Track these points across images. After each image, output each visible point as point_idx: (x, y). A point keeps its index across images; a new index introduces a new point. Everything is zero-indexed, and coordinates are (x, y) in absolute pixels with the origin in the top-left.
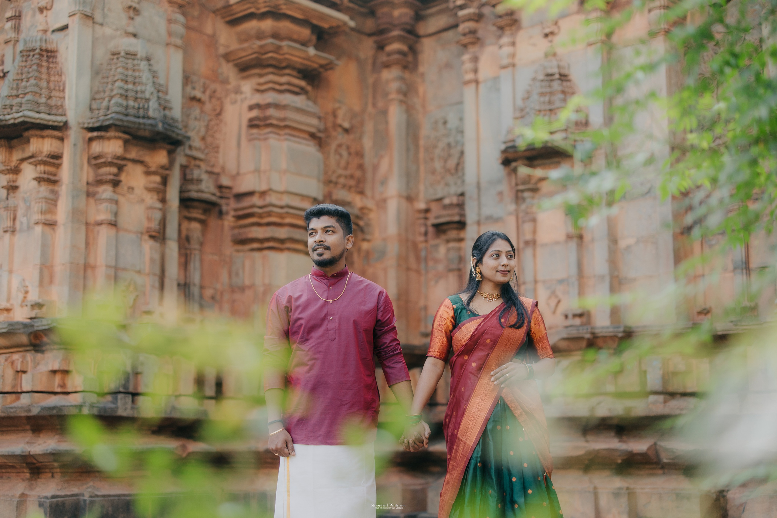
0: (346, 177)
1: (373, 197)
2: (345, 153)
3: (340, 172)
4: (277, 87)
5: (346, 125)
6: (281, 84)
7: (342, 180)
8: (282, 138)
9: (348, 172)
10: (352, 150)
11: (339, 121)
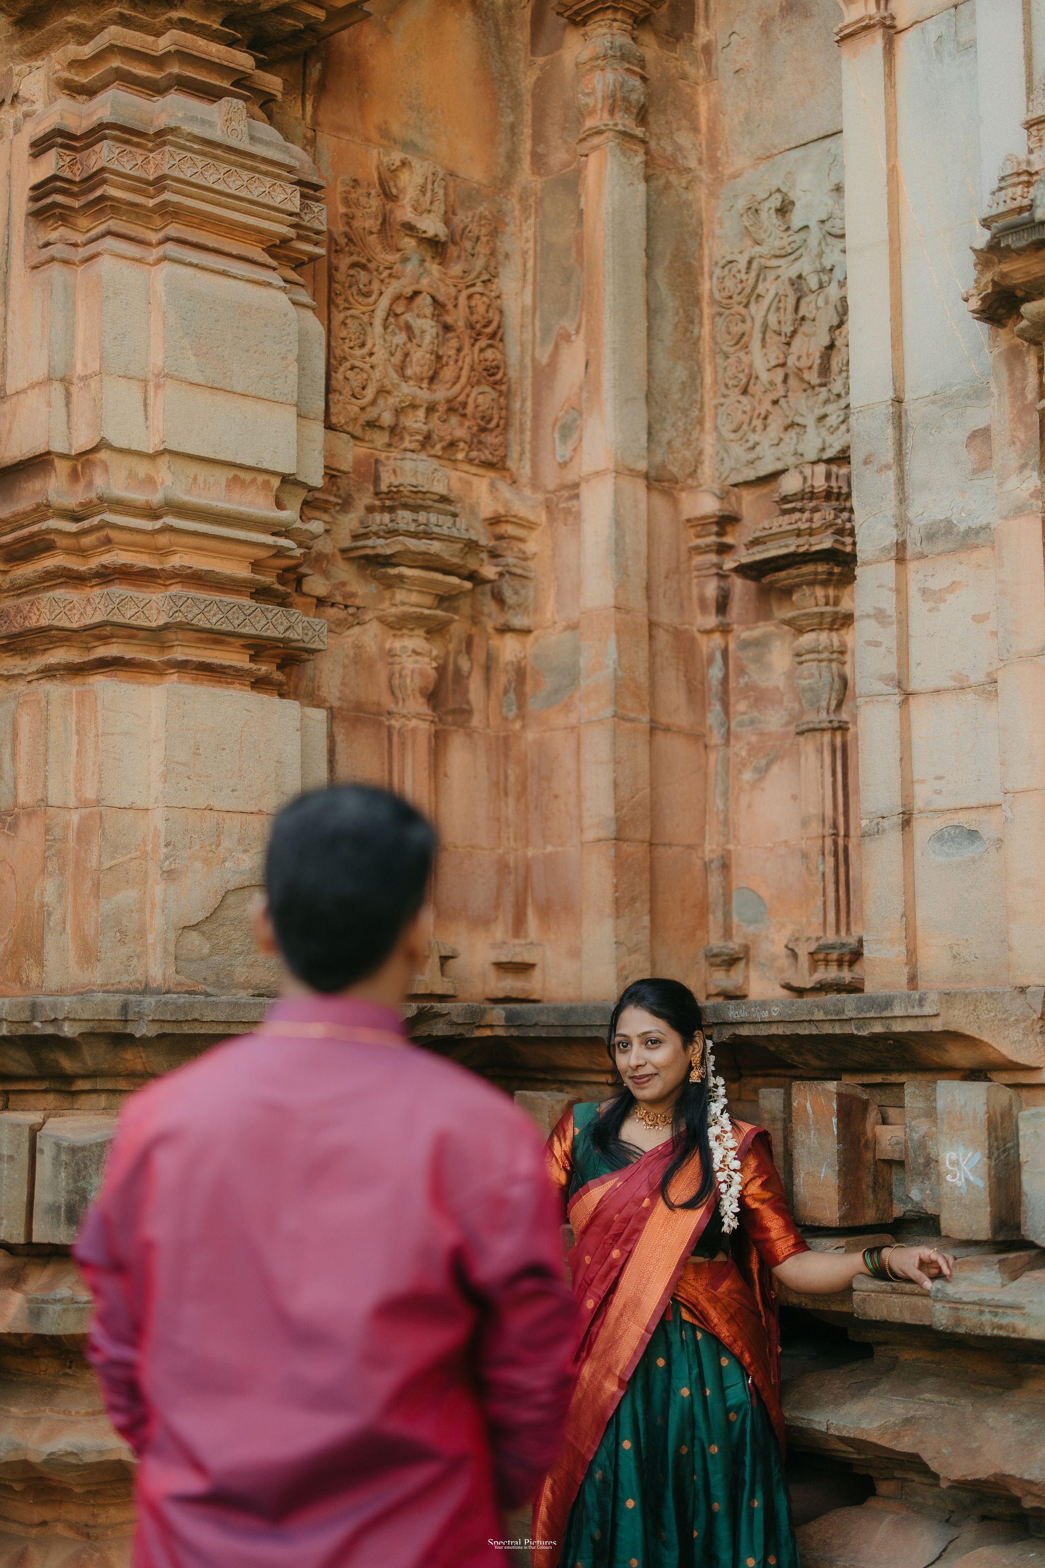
0: (431, 409)
1: (535, 483)
2: (427, 327)
3: (407, 390)
4: (141, 70)
5: (432, 226)
6: (157, 62)
7: (415, 421)
8: (156, 253)
9: (441, 394)
10: (458, 317)
11: (405, 213)
